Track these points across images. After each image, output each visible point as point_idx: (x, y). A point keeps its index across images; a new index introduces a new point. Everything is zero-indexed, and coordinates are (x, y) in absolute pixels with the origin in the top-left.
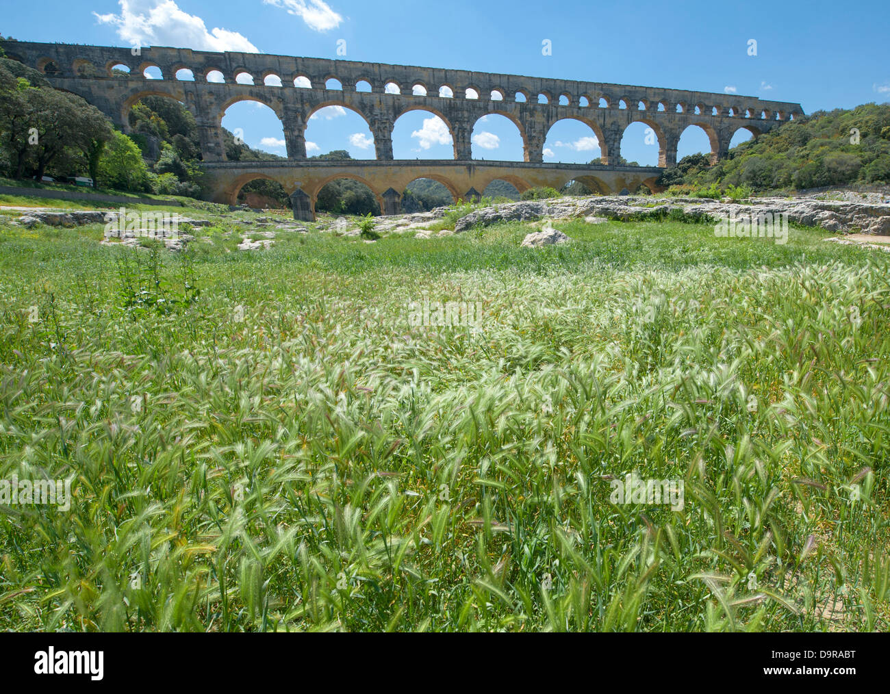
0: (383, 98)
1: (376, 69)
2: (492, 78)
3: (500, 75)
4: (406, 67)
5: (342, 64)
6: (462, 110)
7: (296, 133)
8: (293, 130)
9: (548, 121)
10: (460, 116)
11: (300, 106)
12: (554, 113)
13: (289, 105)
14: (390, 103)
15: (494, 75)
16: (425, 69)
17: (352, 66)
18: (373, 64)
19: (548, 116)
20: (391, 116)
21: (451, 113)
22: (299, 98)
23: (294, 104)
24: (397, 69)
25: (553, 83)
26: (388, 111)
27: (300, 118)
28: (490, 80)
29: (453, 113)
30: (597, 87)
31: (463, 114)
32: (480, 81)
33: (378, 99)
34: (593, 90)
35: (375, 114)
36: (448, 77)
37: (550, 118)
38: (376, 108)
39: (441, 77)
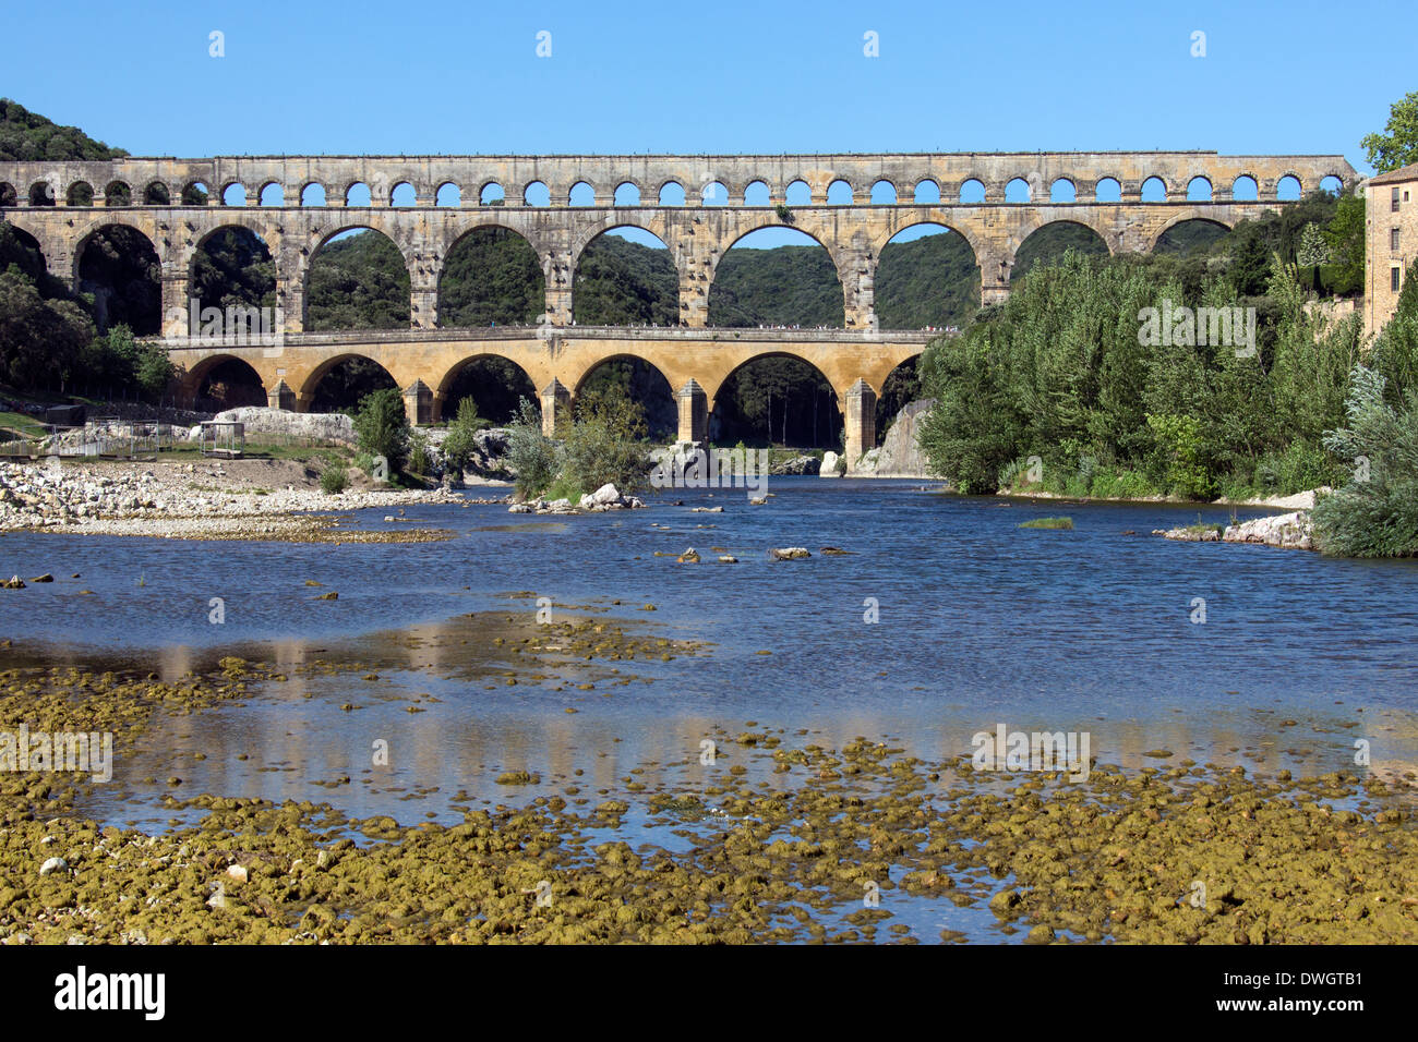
0: (430, 215)
1: (424, 168)
7: (294, 282)
8: (289, 279)
9: (719, 238)
13: (289, 236)
14: (440, 223)
19: (719, 227)
20: (439, 247)
23: (297, 233)
24: (456, 164)
25: (730, 164)
29: (543, 233)
30: (820, 164)
31: (560, 236)
32: (594, 171)
33: (422, 218)
34: (814, 169)
35: (414, 243)
36: (540, 169)
37: (723, 233)
38: (416, 232)
39: (528, 171)
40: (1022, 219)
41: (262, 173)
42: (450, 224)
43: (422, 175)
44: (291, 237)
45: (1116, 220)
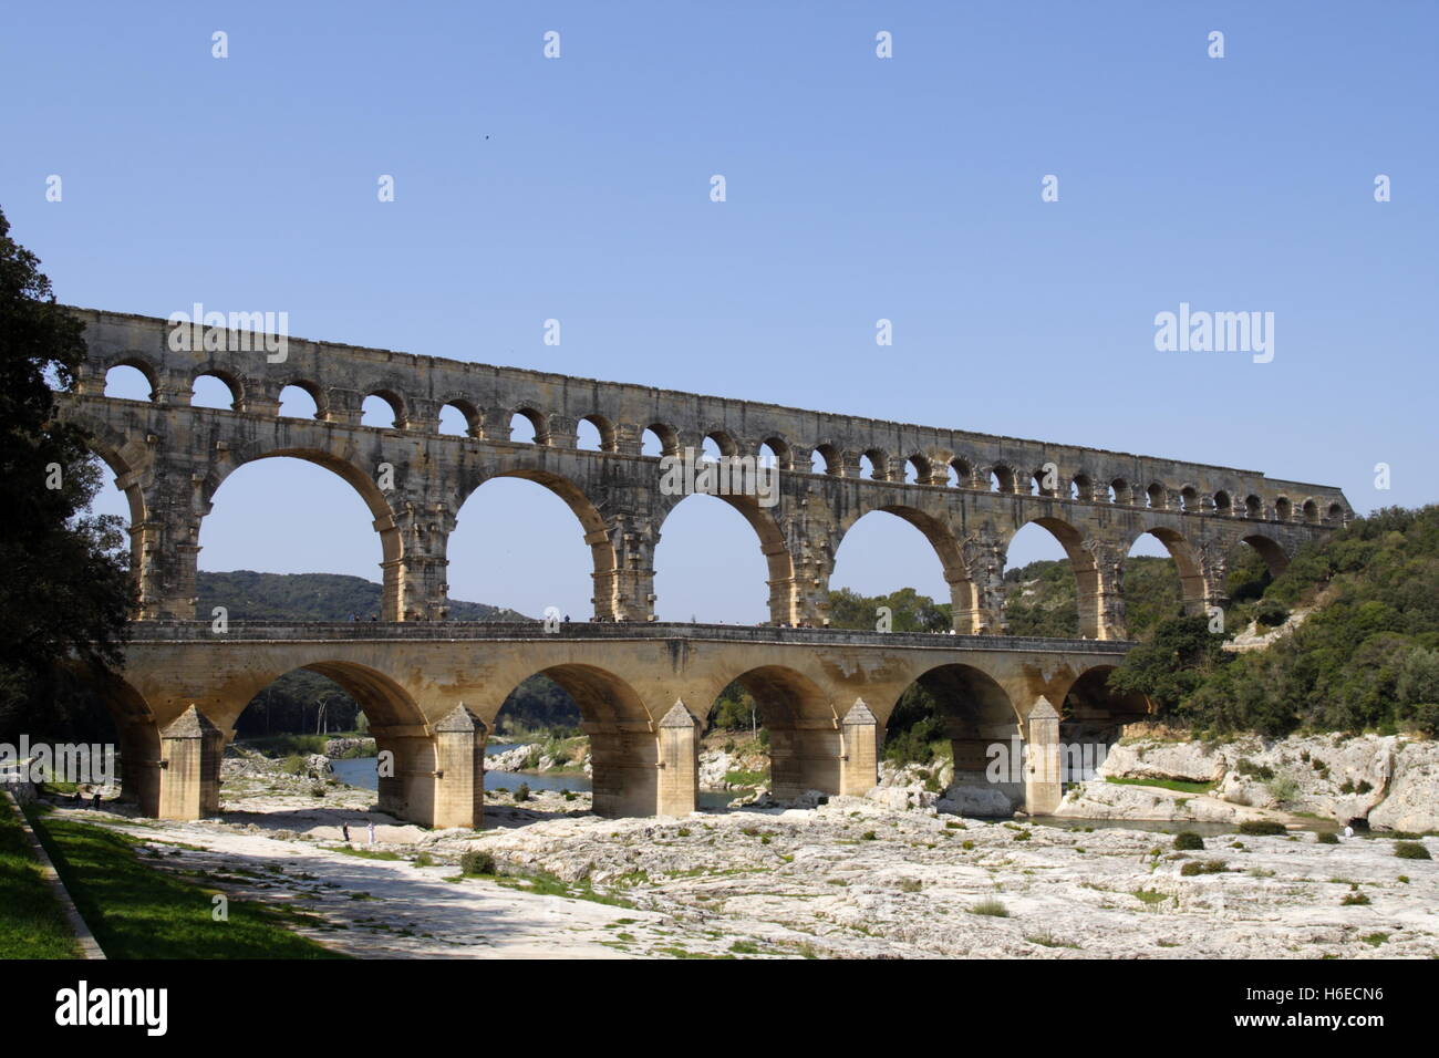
0: (436, 446)
1: (423, 374)
2: (706, 407)
3: (724, 402)
4: (498, 371)
5: (335, 353)
6: (634, 484)
7: (180, 535)
8: (170, 528)
9: (838, 517)
10: (628, 499)
11: (204, 458)
12: (852, 499)
13: (174, 455)
14: (452, 460)
15: (711, 399)
16: (544, 377)
17: (359, 359)
18: (415, 359)
19: (838, 503)
20: (451, 497)
21: (605, 491)
22: (206, 437)
23: (189, 452)
24: (474, 375)
25: (842, 426)
26: (444, 480)
27: (198, 492)
28: (700, 412)
29: (611, 490)
30: (939, 439)
31: (635, 495)
32: (677, 413)
33: (422, 449)
34: (933, 444)
35: (409, 487)
36: (601, 399)
37: (843, 511)
38: (413, 471)
39: (585, 399)
40: (1130, 523)
41: (117, 342)
42: (468, 463)
43: (417, 384)
44: (177, 456)
45: (1202, 531)
